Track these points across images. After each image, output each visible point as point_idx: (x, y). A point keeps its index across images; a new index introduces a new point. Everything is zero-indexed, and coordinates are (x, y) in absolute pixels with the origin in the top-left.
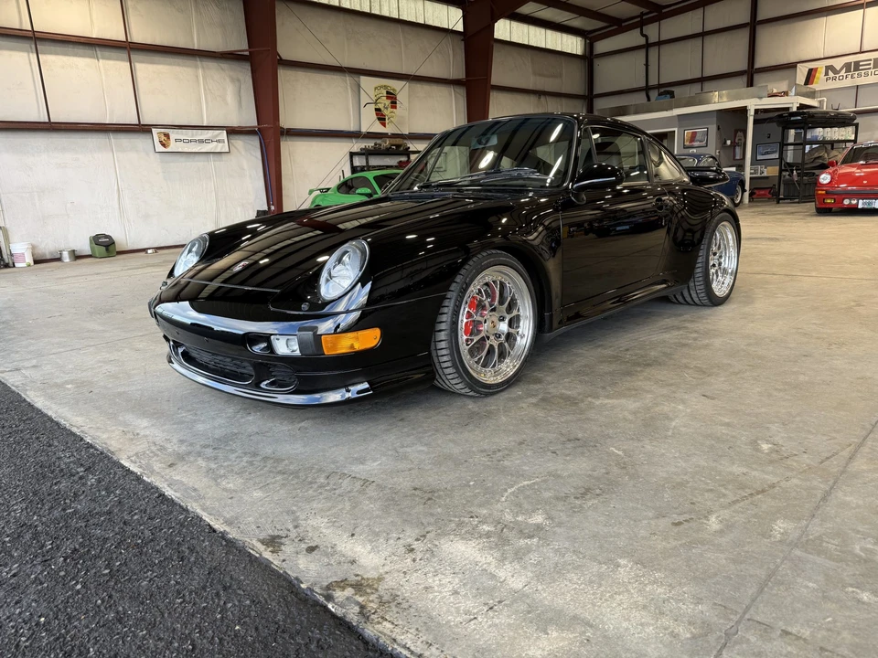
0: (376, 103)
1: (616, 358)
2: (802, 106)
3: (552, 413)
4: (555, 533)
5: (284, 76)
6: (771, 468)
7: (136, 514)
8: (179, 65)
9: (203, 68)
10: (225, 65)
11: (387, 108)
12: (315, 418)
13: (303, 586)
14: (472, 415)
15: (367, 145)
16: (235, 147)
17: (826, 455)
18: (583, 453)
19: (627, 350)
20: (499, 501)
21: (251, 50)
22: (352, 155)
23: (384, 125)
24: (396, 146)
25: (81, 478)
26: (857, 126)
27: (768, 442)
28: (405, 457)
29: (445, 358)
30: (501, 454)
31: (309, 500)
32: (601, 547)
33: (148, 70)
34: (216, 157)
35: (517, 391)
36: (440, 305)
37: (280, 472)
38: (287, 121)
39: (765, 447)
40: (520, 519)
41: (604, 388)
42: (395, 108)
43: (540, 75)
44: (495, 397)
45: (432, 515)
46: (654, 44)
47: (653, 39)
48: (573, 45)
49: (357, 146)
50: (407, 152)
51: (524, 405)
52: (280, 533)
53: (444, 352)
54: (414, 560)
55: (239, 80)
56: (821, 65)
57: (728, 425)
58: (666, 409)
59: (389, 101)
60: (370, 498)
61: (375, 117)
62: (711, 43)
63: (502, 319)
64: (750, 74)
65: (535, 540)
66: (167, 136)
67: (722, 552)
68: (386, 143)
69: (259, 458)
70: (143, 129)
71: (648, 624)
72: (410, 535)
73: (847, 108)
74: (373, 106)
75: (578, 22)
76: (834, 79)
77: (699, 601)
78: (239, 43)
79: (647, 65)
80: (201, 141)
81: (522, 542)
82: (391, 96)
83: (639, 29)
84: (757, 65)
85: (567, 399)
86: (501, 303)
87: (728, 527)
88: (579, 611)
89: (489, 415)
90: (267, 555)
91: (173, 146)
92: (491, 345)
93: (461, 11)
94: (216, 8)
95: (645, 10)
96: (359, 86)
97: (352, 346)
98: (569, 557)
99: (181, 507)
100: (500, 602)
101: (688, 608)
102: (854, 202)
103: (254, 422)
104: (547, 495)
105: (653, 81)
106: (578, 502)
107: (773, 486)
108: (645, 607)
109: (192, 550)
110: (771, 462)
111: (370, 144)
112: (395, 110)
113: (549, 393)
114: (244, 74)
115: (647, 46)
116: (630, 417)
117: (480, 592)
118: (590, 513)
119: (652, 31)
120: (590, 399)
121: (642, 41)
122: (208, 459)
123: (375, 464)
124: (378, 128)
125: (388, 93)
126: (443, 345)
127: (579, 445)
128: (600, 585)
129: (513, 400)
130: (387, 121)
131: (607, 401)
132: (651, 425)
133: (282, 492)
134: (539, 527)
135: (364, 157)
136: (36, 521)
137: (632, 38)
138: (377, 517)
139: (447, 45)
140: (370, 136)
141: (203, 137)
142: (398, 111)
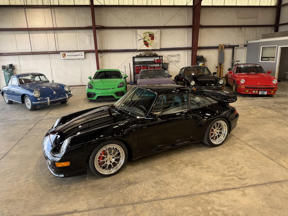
8: (71, 33)
9: (78, 33)
10: (86, 31)
11: (149, 40)
15: (138, 54)
22: (134, 58)
23: (148, 46)
33: (62, 35)
34: (82, 60)
38: (108, 47)
42: (153, 40)
43: (241, 18)
49: (135, 54)
55: (91, 35)
59: (150, 38)
61: (144, 44)
66: (65, 54)
70: (57, 53)
74: (143, 40)
78: (91, 23)
80: (76, 56)
82: (152, 36)
91: (66, 58)
94: (84, 14)
96: (137, 33)
112: (153, 41)
114: (92, 33)
124: (145, 48)
125: (150, 35)
130: (149, 45)
139: (184, 11)
140: (140, 51)
141: (76, 54)
142: (155, 41)
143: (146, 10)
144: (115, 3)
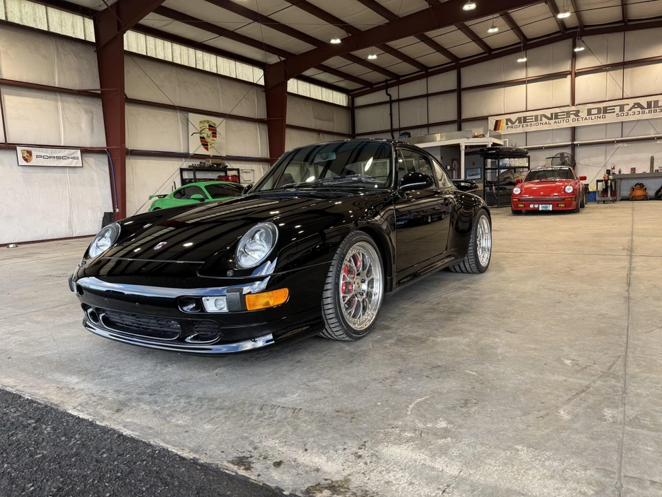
0: (200, 133)
1: (433, 310)
2: (494, 144)
3: (411, 349)
4: (460, 433)
5: (129, 110)
6: (579, 376)
7: (104, 453)
8: (42, 98)
9: (62, 101)
10: (81, 100)
11: (209, 137)
12: (225, 366)
13: (285, 493)
14: (352, 355)
15: (194, 163)
16: (87, 163)
17: (609, 364)
18: (449, 376)
19: (438, 304)
20: (406, 414)
21: (102, 90)
22: (182, 170)
23: (207, 149)
24: (218, 164)
25: (35, 428)
26: (529, 157)
27: (568, 359)
28: (316, 389)
29: (330, 311)
30: (389, 381)
31: (255, 427)
32: (498, 439)
33: (15, 101)
34: (71, 170)
35: (376, 336)
36: (328, 271)
37: (218, 409)
38: (131, 144)
39: (568, 362)
40: (429, 425)
41: (437, 330)
42: (216, 137)
43: (319, 119)
44: (362, 340)
45: (362, 429)
46: (395, 101)
47: (395, 97)
48: (340, 99)
49: (186, 164)
50: (225, 169)
51: (387, 345)
52: (244, 455)
53: (330, 306)
54: (366, 463)
55: (92, 112)
56: (503, 118)
57: (535, 349)
58: (488, 342)
59: (211, 132)
60: (305, 421)
61: (200, 143)
62: (433, 102)
63: (363, 281)
64: (459, 123)
65: (449, 439)
66: (30, 153)
67: (581, 433)
68: (209, 163)
69: (194, 399)
70: (9, 147)
71: (561, 488)
72: (353, 446)
73: (522, 147)
74: (198, 135)
75: (343, 84)
76: (512, 127)
77: (585, 469)
78: (93, 84)
79: (391, 115)
80: (59, 158)
81: (441, 442)
82: (213, 129)
83: (385, 90)
84: (463, 117)
85: (416, 339)
86: (364, 269)
87: (576, 417)
88: (508, 485)
89: (364, 354)
90: (242, 472)
91: (34, 162)
92: (358, 301)
93: (262, 71)
94: (74, 57)
95: (389, 78)
96: (188, 120)
97: (267, 303)
98: (479, 449)
99: (144, 443)
100: (448, 486)
101: (581, 474)
102: (536, 206)
103: (174, 373)
104: (440, 407)
105: (396, 126)
106: (465, 410)
107: (588, 387)
108: (552, 477)
109: (172, 477)
110: (577, 372)
111: (197, 163)
112: (215, 139)
113: (401, 336)
114: (97, 108)
115: (391, 102)
116: (467, 349)
117: (430, 481)
118: (476, 416)
119: (393, 92)
120: (431, 338)
121: (387, 99)
122: (150, 403)
123: (295, 396)
124: (202, 151)
125: (210, 126)
126: (329, 301)
127: (444, 370)
128: (513, 466)
129: (377, 342)
130: (209, 147)
131: (444, 339)
132: (484, 354)
133: (228, 423)
134: (446, 430)
135: (192, 172)
136: (7, 468)
137: (380, 96)
138: (318, 435)
139: (253, 94)
140: (196, 156)
141: (61, 155)
142: (218, 139)
143: (196, 78)
144: (140, 48)
